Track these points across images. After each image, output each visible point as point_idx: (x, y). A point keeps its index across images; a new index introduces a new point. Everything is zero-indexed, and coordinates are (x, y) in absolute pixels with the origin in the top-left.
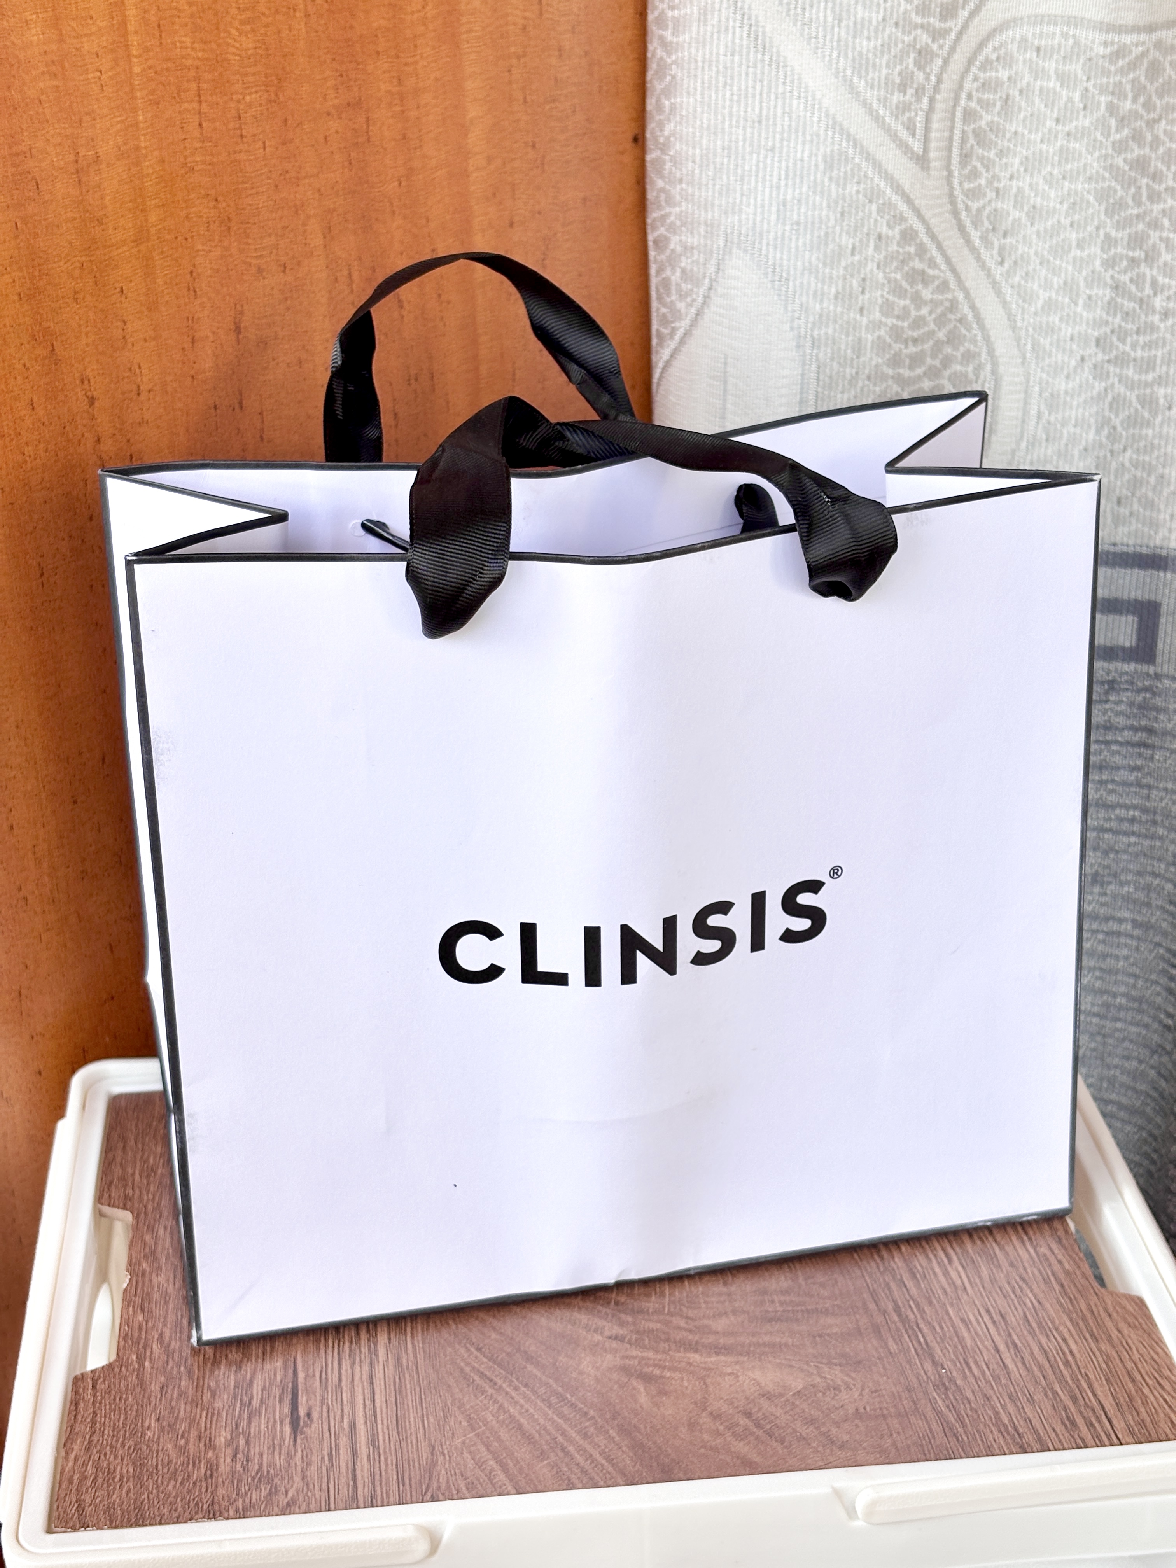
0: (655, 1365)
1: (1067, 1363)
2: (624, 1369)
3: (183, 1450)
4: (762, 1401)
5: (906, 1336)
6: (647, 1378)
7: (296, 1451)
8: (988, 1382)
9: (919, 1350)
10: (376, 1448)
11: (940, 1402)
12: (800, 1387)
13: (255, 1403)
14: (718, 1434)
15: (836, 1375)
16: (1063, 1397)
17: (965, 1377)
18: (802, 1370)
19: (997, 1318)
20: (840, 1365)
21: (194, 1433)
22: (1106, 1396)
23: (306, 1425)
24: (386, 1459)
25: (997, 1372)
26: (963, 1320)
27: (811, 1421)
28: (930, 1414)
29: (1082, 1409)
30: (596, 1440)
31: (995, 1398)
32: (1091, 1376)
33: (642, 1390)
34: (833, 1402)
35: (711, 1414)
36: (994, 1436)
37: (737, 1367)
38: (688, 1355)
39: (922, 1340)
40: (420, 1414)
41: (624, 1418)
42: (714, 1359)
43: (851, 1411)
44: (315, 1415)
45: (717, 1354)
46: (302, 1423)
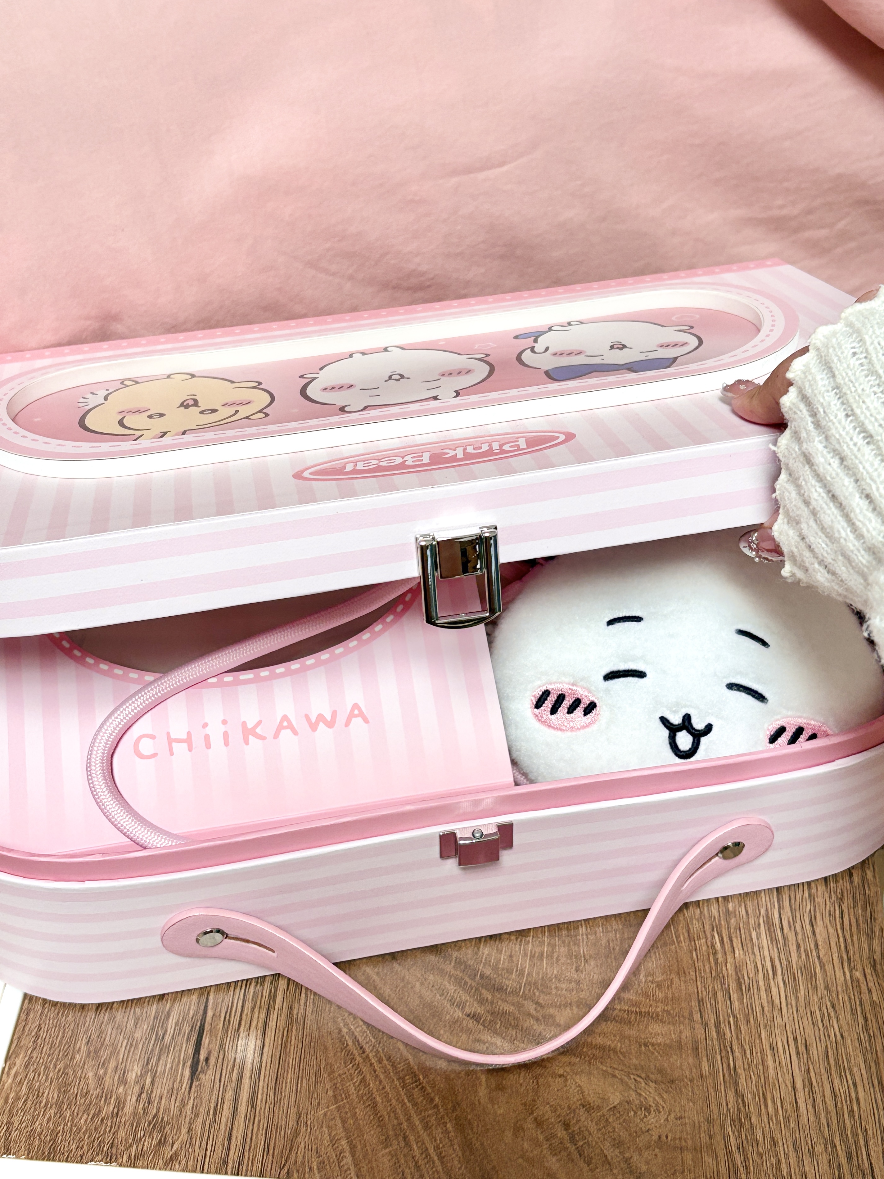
3: (100, 1080)
7: (189, 1099)
8: (778, 1122)
10: (254, 1107)
11: (733, 1141)
13: (168, 1038)
17: (760, 1115)
19: (802, 1048)
20: (656, 1082)
21: (112, 1064)
23: (203, 1071)
24: (259, 1121)
25: (789, 1113)
26: (772, 1048)
40: (296, 1076)
44: (212, 1060)
46: (199, 1069)
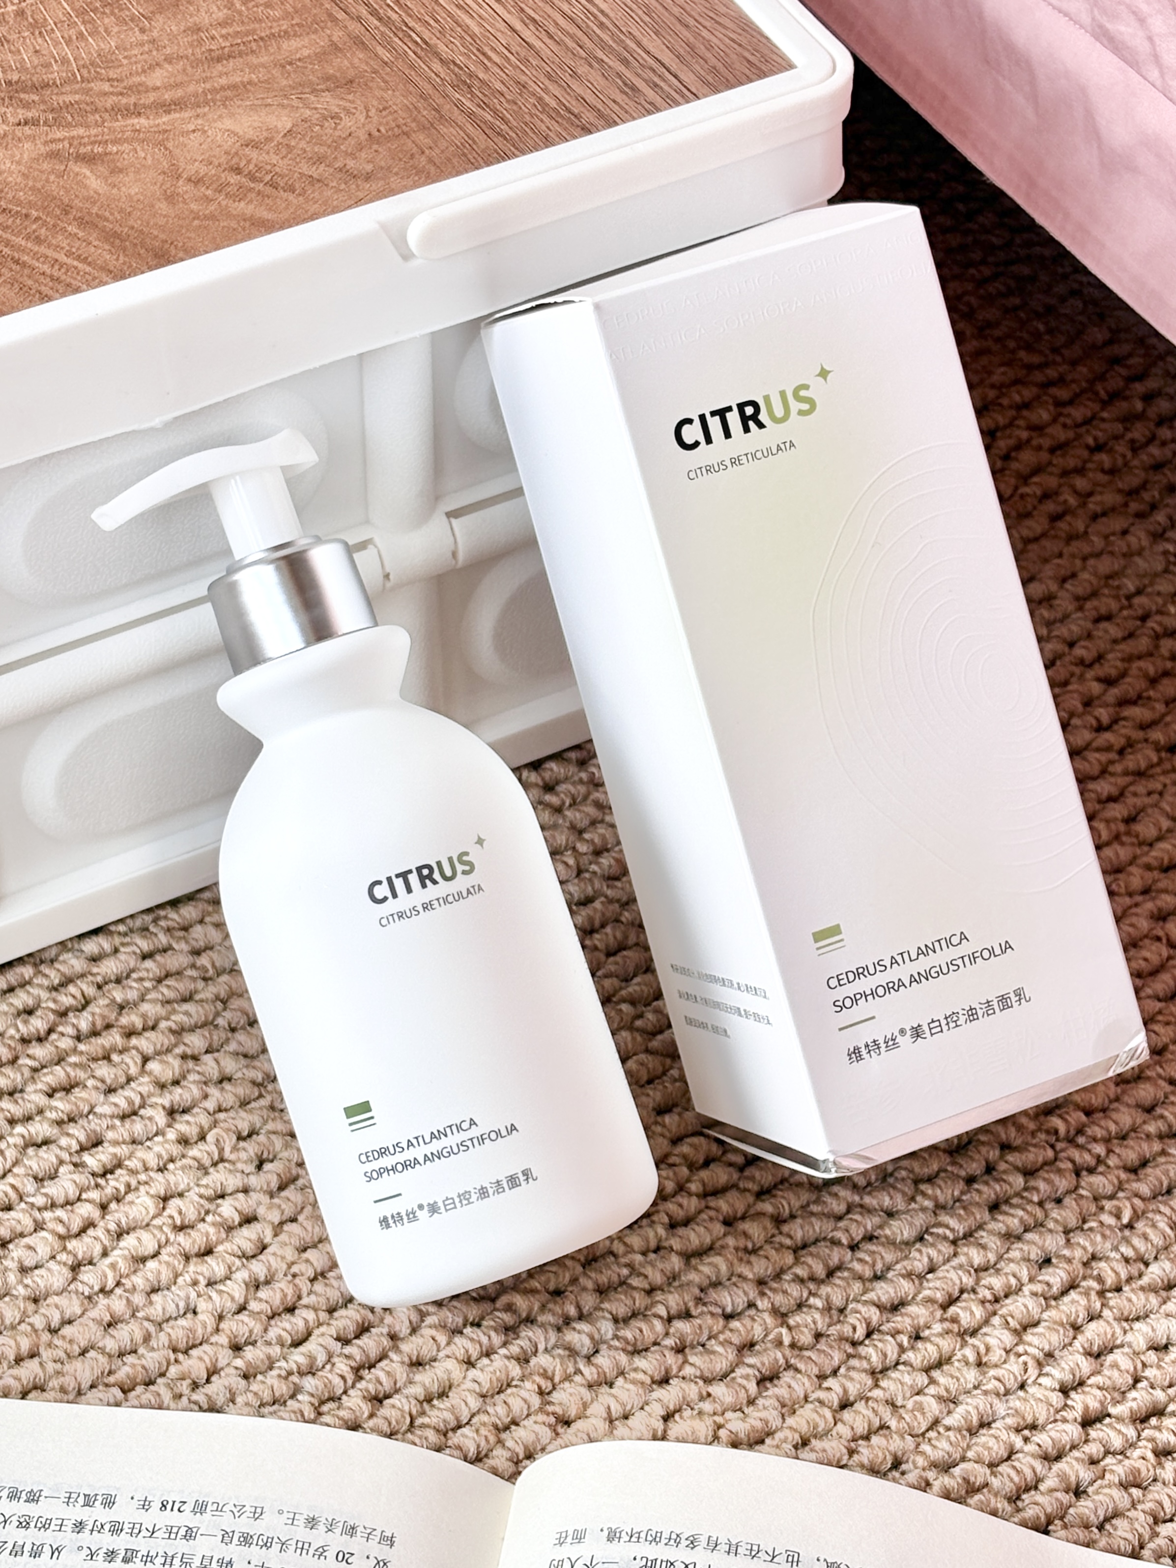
0: (93, 143)
1: (602, 25)
2: (54, 155)
4: (247, 151)
5: (396, 40)
6: (90, 160)
9: (419, 51)
12: (289, 126)
14: (209, 200)
15: (329, 102)
16: (611, 63)
18: (283, 106)
22: (662, 51)
27: (320, 160)
28: (461, 119)
29: (640, 71)
30: (54, 242)
31: (533, 84)
32: (636, 33)
33: (88, 173)
34: (337, 133)
35: (190, 180)
36: (544, 123)
37: (200, 121)
38: (130, 121)
39: (418, 40)
41: (80, 210)
42: (165, 119)
43: (363, 136)
45: (168, 112)
